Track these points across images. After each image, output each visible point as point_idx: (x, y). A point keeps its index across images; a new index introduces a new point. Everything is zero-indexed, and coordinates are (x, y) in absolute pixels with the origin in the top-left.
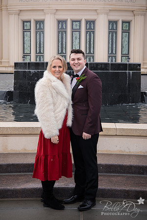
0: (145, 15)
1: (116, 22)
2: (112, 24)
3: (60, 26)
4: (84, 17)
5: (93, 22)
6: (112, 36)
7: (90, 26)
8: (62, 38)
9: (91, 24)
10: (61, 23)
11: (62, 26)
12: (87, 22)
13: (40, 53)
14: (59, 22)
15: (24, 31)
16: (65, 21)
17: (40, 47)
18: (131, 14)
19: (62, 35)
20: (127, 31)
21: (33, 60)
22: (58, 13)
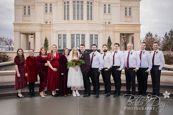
0: (103, 33)
1: (93, 35)
2: (91, 36)
3: (72, 36)
4: (81, 33)
5: (84, 35)
6: (91, 40)
7: (83, 36)
8: (73, 41)
9: (83, 35)
10: (73, 35)
11: (73, 36)
12: (82, 35)
13: (65, 46)
14: (72, 35)
15: (59, 38)
16: (74, 35)
17: (65, 44)
18: (98, 32)
19: (73, 39)
20: (97, 38)
21: (62, 49)
22: (71, 32)
